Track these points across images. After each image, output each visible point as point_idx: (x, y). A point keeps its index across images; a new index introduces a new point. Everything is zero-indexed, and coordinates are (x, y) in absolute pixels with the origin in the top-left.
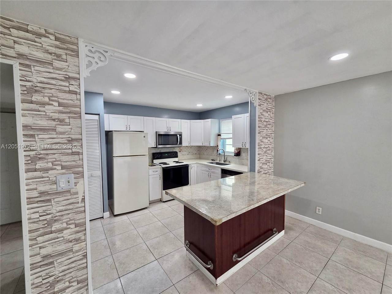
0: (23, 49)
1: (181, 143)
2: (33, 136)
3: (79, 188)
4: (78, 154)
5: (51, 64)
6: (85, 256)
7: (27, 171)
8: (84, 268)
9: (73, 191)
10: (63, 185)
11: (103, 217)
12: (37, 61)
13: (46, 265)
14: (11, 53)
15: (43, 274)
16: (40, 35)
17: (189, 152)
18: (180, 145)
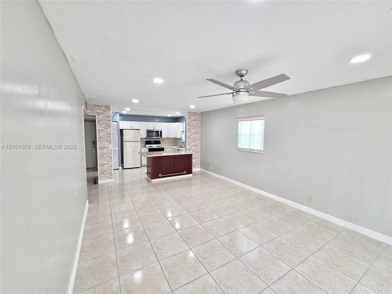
0: (97, 111)
1: (161, 136)
2: (100, 132)
3: (110, 147)
4: (110, 137)
5: (104, 114)
6: (112, 166)
7: (98, 141)
8: (111, 170)
9: (109, 147)
10: (106, 145)
11: (119, 169)
12: (101, 113)
13: (102, 166)
14: (95, 112)
15: (102, 168)
16: (101, 107)
17: (169, 142)
18: (161, 137)
